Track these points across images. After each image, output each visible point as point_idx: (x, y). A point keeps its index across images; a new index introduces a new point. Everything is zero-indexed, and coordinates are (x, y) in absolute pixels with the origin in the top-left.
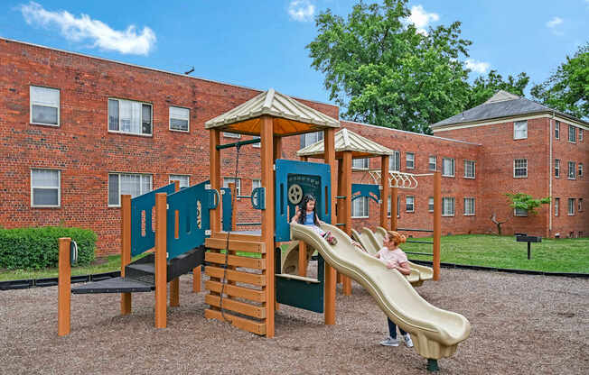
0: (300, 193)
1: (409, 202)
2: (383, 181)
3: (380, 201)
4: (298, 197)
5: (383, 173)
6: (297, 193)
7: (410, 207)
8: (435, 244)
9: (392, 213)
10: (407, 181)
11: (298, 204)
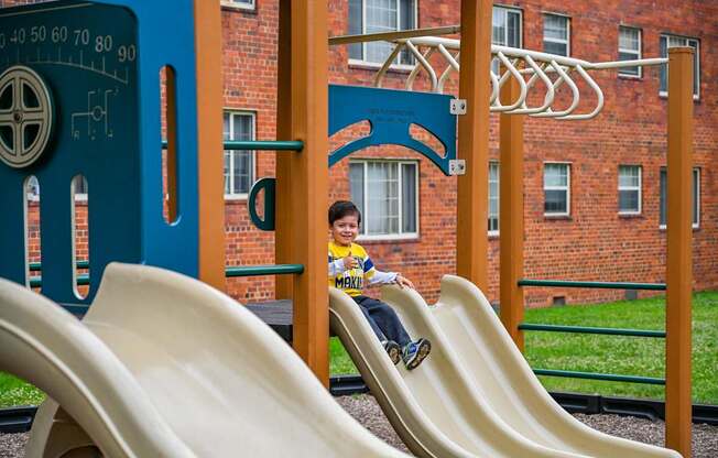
0: (44, 115)
1: (553, 182)
2: (467, 80)
3: (455, 166)
4: (32, 132)
5: (467, 52)
6: (30, 116)
7: (555, 202)
8: (674, 337)
9: (506, 220)
10: (564, 88)
11: (35, 169)
